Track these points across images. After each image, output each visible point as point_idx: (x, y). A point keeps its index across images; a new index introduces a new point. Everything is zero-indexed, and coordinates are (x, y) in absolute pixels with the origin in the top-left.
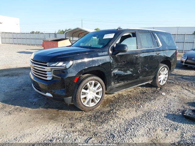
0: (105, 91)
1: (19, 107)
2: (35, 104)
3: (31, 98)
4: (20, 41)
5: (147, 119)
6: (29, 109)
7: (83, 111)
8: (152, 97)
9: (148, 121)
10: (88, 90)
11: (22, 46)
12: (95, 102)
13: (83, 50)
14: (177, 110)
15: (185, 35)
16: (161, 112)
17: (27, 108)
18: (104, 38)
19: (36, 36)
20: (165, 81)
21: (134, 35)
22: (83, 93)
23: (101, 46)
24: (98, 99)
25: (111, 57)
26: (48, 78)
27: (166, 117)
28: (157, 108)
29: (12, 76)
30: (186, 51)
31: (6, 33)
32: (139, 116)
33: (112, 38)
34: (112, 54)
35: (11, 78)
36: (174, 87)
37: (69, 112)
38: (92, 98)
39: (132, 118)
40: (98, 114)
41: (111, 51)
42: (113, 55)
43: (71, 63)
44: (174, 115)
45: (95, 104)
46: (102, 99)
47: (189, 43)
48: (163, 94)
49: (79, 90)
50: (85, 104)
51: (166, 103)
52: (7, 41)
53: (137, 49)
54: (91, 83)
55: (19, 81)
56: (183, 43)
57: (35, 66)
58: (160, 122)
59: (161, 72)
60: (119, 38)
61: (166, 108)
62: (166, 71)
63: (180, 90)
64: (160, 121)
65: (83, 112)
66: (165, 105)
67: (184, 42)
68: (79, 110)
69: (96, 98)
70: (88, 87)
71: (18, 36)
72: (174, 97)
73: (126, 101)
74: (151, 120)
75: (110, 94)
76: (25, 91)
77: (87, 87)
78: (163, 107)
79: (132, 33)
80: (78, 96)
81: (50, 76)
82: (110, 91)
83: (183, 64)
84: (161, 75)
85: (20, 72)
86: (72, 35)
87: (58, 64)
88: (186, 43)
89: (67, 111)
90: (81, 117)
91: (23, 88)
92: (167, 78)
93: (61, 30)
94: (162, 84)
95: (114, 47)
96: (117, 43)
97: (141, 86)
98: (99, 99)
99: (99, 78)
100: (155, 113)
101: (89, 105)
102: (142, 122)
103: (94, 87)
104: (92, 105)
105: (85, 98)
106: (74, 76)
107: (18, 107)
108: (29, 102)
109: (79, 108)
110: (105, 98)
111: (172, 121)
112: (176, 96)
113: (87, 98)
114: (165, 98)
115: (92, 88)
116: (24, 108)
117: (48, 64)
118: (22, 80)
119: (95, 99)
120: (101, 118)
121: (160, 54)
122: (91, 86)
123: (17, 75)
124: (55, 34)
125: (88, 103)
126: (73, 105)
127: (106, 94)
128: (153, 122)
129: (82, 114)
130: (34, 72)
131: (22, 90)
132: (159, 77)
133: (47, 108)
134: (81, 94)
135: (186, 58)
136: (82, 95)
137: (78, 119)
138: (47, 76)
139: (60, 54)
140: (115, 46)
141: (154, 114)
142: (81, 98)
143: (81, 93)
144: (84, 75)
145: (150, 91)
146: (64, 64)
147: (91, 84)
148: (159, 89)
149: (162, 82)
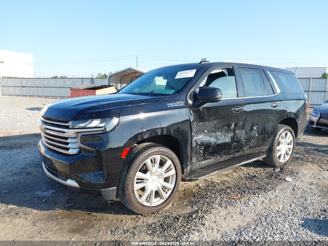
0: (180, 175)
1: (15, 206)
2: (46, 201)
3: (40, 190)
4: (32, 91)
5: (267, 231)
6: (34, 210)
7: (139, 214)
8: (268, 185)
9: (268, 235)
10: (148, 174)
11: (35, 99)
12: (162, 198)
13: (139, 98)
14: (321, 211)
15: (310, 78)
16: (291, 215)
17: (29, 209)
18: (177, 77)
19: (60, 83)
20: (289, 156)
21: (231, 72)
22: (137, 179)
23: (172, 92)
24: (168, 190)
25: (191, 111)
26: (70, 150)
27: (303, 226)
28: (281, 207)
29: (11, 148)
30: (312, 105)
31: (10, 78)
32: (248, 224)
33: (192, 78)
34: (193, 105)
35: (8, 152)
36: (305, 166)
37: (111, 217)
38: (155, 189)
39: (237, 228)
40: (168, 221)
41: (190, 99)
42: (195, 107)
43: (115, 121)
44: (316, 220)
45: (162, 201)
46: (175, 191)
47: (318, 91)
48: (287, 179)
49: (131, 173)
50: (143, 201)
51: (297, 196)
52: (11, 90)
53: (238, 97)
54: (154, 159)
55: (22, 157)
56: (307, 93)
57: (47, 129)
58: (292, 237)
59: (280, 138)
60: (205, 77)
61: (299, 208)
62: (290, 137)
63: (317, 172)
64: (292, 234)
65: (139, 216)
66: (295, 201)
67: (309, 91)
68: (131, 212)
69: (164, 188)
70: (149, 168)
71: (30, 83)
72: (309, 186)
73: (220, 194)
74: (274, 233)
75: (190, 180)
76: (30, 176)
77: (146, 167)
78: (292, 206)
79: (227, 69)
80: (128, 184)
81: (75, 146)
82: (189, 175)
83: (315, 126)
84: (280, 145)
85: (25, 141)
86: (121, 81)
87: (90, 123)
88: (312, 91)
89: (107, 215)
90: (134, 228)
91: (28, 171)
92: (291, 150)
93: (103, 74)
94: (284, 161)
95: (195, 93)
96: (201, 85)
97: (245, 165)
98: (170, 191)
99: (169, 150)
100: (280, 217)
101: (151, 203)
102: (257, 238)
103: (159, 168)
104: (156, 202)
105: (143, 189)
106: (121, 147)
107: (12, 206)
108: (35, 198)
109: (131, 209)
110: (181, 189)
111: (315, 235)
112: (312, 183)
113: (146, 188)
114: (293, 188)
115: (155, 169)
116: (24, 209)
117: (70, 124)
118: (27, 155)
119: (162, 191)
120: (175, 229)
121: (278, 106)
122: (153, 166)
123: (21, 147)
124: (92, 79)
125: (148, 199)
126: (119, 202)
127: (183, 180)
128: (278, 236)
129: (138, 221)
130: (46, 140)
131: (24, 174)
132: (278, 148)
133: (69, 209)
134: (136, 181)
135: (319, 116)
136: (137, 183)
137: (128, 231)
138: (68, 146)
139: (94, 105)
140: (197, 90)
141: (279, 219)
142: (135, 189)
143: (136, 178)
144: (139, 145)
145: (263, 174)
146: (101, 123)
147: (153, 161)
148: (279, 170)
149: (282, 157)
